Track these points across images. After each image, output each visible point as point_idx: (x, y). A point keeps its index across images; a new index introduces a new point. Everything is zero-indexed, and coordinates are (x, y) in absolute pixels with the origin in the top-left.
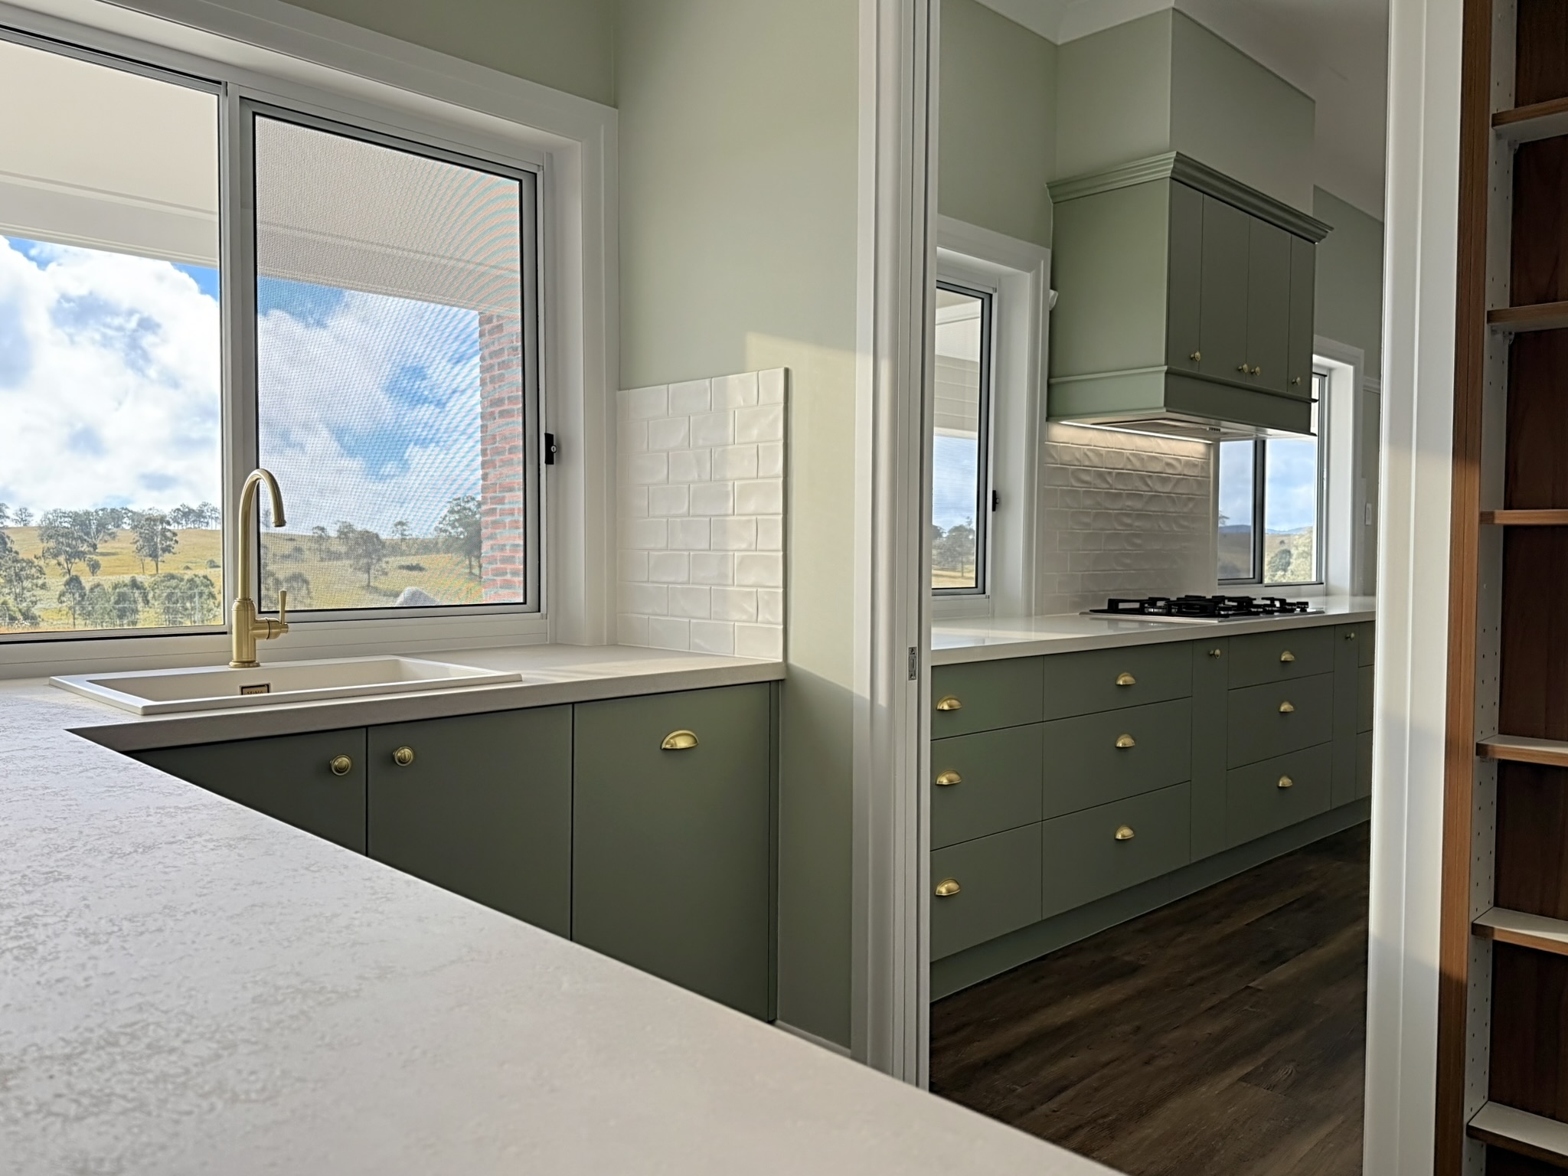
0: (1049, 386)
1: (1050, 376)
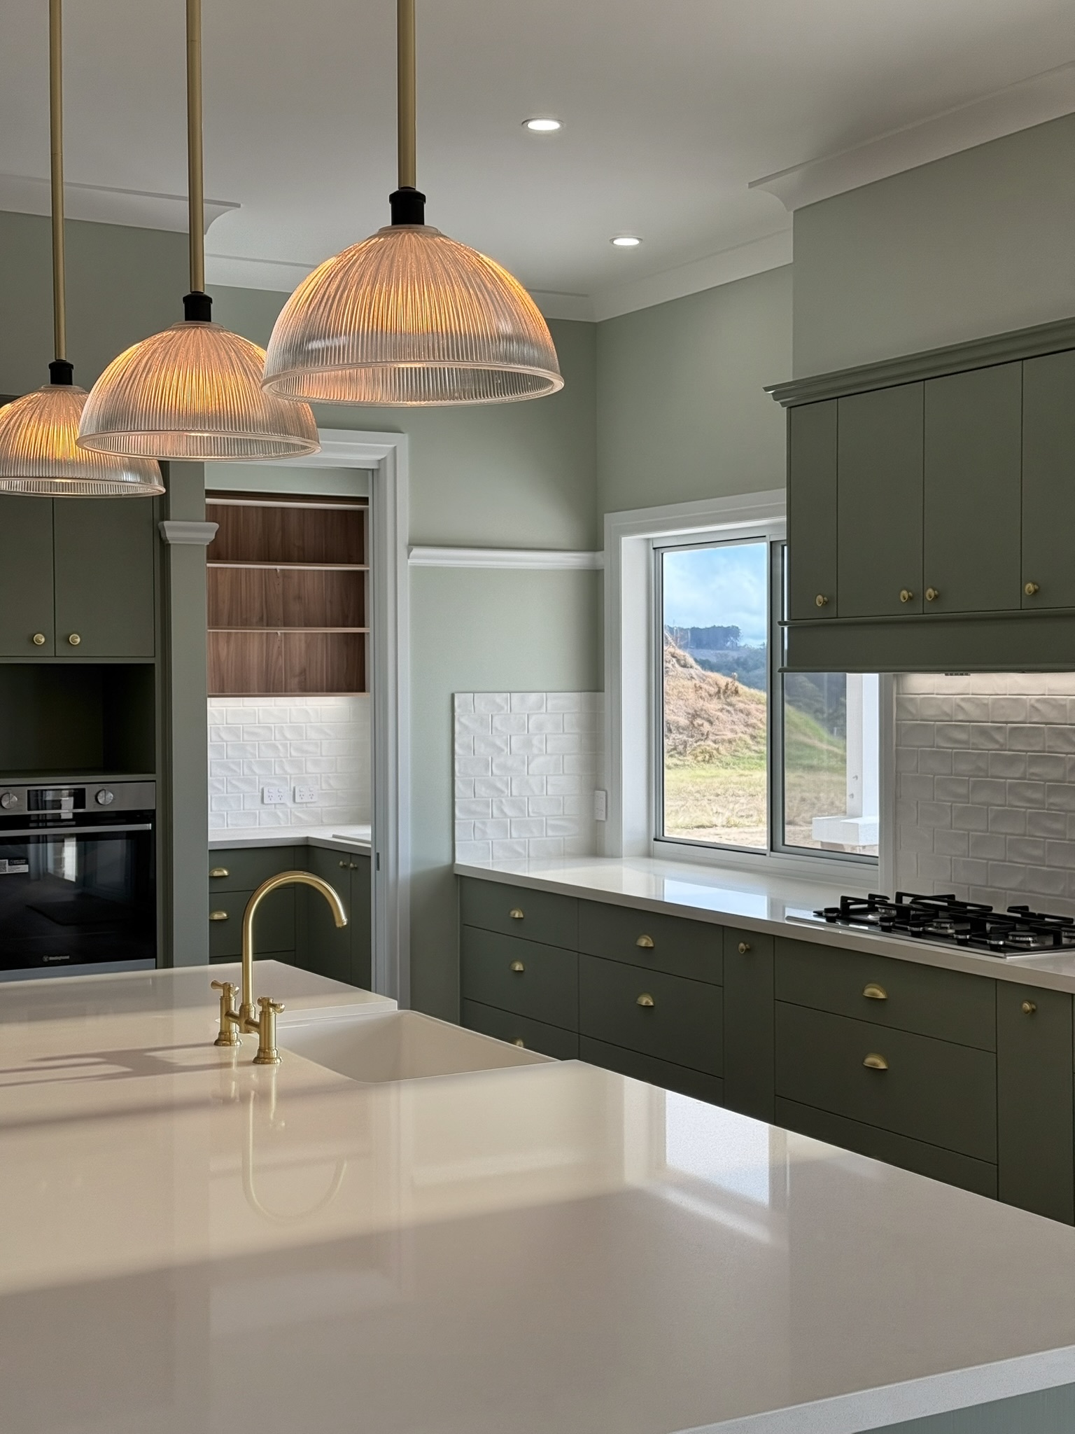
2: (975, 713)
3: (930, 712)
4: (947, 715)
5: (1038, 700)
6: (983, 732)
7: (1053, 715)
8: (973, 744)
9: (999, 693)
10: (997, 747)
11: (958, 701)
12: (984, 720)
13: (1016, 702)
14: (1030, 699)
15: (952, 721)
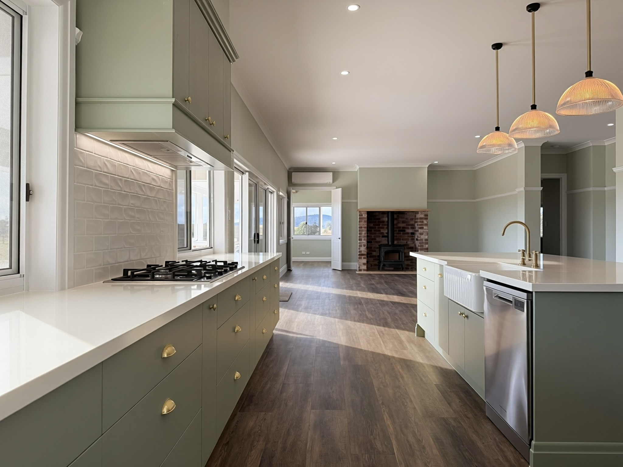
0: (77, 104)
1: (77, 96)
2: (111, 170)
3: (91, 163)
4: (100, 168)
5: (133, 168)
6: (115, 180)
7: (137, 177)
8: (111, 186)
9: (120, 161)
10: (119, 189)
11: (105, 160)
12: (114, 173)
13: (126, 166)
14: (130, 167)
15: (101, 171)
